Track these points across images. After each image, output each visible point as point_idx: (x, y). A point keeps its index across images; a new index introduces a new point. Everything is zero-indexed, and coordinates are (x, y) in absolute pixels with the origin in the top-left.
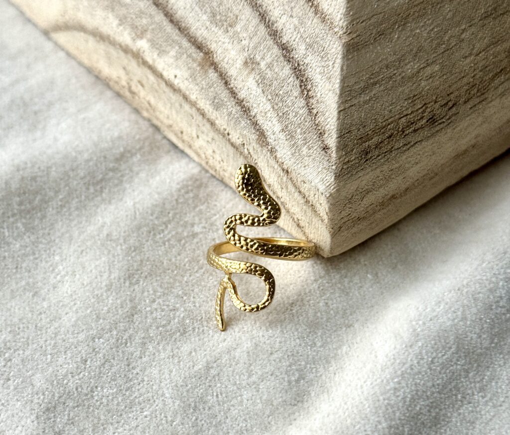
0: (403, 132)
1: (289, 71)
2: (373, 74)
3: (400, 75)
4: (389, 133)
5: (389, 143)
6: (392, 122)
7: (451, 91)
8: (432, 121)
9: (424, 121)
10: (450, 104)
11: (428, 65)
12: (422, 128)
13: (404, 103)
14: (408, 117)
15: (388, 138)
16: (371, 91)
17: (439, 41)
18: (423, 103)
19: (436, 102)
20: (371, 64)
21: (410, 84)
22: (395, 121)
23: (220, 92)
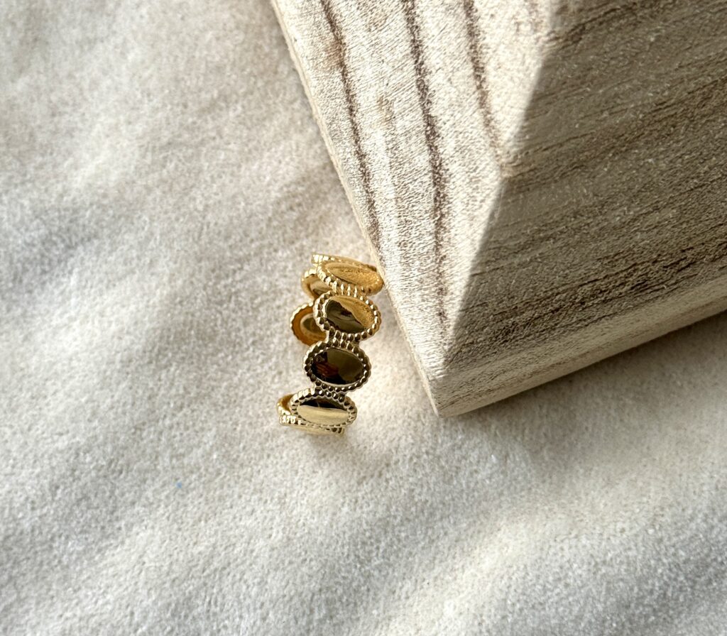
0: (583, 303)
1: (428, 164)
2: (546, 225)
3: (598, 225)
4: (556, 306)
5: (552, 318)
6: (564, 291)
7: (690, 245)
8: (642, 287)
9: (626, 288)
10: (683, 264)
11: (657, 209)
12: (620, 297)
13: (594, 264)
14: (598, 283)
15: (553, 312)
16: (537, 249)
17: (688, 173)
18: (632, 263)
19: (655, 262)
20: (548, 210)
21: (614, 237)
22: (571, 289)
23: (341, 117)
